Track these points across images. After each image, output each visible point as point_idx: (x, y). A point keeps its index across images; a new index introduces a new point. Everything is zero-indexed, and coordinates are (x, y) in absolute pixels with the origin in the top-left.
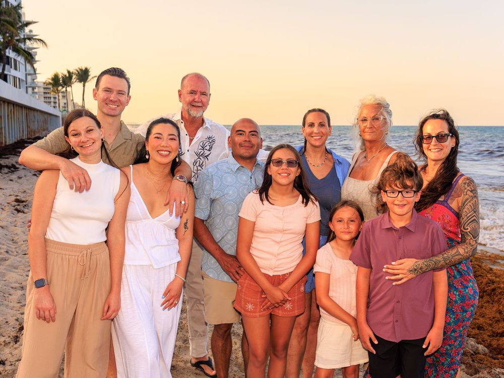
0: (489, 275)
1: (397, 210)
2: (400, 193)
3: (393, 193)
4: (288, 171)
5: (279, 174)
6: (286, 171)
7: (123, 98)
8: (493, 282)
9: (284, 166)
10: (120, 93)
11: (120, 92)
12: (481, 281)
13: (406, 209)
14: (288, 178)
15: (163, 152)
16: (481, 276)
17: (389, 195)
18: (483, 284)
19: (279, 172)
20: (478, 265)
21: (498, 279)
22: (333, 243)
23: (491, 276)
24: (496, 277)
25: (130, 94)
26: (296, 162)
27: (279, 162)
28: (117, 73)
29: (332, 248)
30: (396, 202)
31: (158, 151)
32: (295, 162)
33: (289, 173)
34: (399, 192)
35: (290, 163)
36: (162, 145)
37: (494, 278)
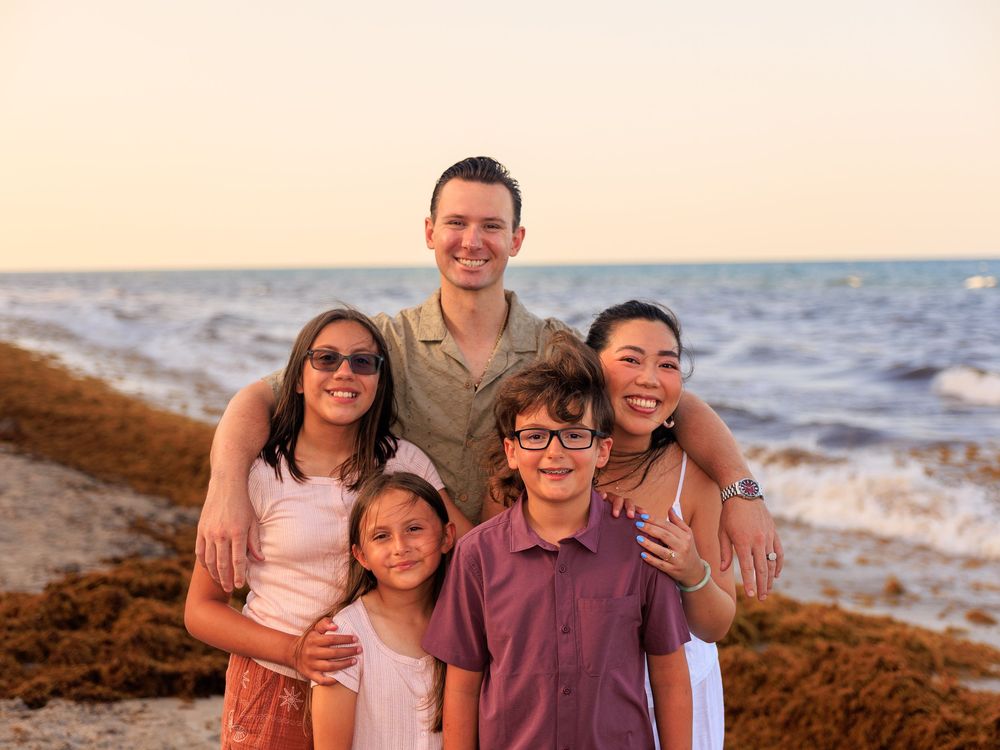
0: (946, 710)
1: (547, 486)
2: (555, 439)
3: (536, 437)
4: (353, 386)
5: (328, 391)
6: (348, 385)
7: (501, 240)
8: (956, 729)
9: (344, 370)
10: (490, 224)
11: (491, 222)
12: (920, 728)
13: (570, 484)
14: (355, 406)
15: (643, 403)
16: (920, 711)
17: (526, 444)
18: (927, 736)
19: (329, 387)
20: (917, 681)
21: (970, 720)
22: (370, 599)
23: (953, 711)
24: (967, 713)
25: (522, 224)
26: (377, 360)
27: (330, 359)
28: (481, 170)
29: (369, 610)
30: (545, 463)
31: (626, 397)
32: (373, 361)
33: (355, 388)
34: (553, 434)
35: (358, 362)
36: (640, 381)
37: (959, 716)
